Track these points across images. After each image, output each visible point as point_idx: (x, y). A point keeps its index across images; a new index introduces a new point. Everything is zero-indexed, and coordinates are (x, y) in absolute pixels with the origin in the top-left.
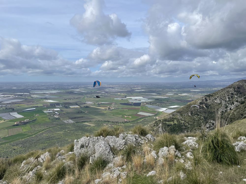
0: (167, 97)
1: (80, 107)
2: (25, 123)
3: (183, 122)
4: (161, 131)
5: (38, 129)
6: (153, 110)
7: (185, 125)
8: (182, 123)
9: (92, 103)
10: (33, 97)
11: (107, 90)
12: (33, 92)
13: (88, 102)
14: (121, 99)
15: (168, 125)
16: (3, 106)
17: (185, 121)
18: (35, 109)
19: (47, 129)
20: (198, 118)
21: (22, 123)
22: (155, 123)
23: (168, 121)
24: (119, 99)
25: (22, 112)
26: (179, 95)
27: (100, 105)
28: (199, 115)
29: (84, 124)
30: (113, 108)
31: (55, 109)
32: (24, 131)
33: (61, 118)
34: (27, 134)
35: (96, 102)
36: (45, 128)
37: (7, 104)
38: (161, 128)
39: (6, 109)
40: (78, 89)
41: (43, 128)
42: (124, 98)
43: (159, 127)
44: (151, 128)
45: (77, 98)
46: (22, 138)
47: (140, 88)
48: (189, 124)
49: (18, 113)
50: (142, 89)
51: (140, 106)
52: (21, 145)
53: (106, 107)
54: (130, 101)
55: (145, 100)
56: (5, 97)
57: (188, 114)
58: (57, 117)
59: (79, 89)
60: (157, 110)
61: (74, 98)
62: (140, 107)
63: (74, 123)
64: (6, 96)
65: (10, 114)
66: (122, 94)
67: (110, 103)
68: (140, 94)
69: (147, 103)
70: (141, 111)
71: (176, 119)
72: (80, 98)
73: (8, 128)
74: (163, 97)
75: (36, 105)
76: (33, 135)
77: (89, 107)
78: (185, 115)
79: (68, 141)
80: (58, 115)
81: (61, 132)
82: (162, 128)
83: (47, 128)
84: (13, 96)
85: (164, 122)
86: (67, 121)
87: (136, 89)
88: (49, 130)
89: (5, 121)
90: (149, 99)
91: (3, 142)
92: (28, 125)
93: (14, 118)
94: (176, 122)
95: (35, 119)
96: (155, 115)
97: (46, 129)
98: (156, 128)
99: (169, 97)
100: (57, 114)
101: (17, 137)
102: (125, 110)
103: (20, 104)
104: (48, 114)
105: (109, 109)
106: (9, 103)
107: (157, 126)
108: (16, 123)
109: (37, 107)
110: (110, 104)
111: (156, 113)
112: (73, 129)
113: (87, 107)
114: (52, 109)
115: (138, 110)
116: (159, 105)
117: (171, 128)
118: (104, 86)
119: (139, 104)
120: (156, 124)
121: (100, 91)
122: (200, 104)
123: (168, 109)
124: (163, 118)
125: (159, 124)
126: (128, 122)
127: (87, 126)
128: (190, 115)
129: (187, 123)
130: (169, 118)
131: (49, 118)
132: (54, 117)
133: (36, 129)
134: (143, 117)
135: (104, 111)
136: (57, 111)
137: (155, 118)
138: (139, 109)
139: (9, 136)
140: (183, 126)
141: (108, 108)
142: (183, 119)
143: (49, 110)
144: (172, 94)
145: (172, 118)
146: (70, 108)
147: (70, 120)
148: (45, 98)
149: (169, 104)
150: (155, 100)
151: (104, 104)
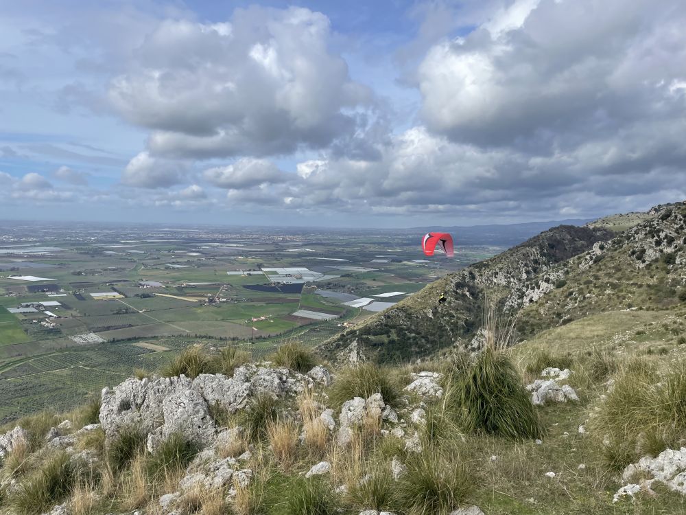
0: (372, 268)
1: (122, 296)
3: (413, 335)
4: (354, 362)
6: (334, 305)
7: (419, 342)
8: (409, 338)
9: (160, 285)
11: (205, 247)
13: (146, 283)
14: (246, 273)
15: (375, 345)
17: (419, 333)
19: (20, 361)
20: (452, 324)
22: (339, 340)
23: (375, 334)
24: (241, 273)
26: (404, 265)
27: (185, 291)
28: (454, 316)
29: (134, 347)
30: (223, 298)
31: (45, 303)
33: (62, 330)
35: (173, 283)
36: (13, 359)
38: (355, 352)
40: (118, 243)
41: (7, 361)
42: (254, 271)
43: (351, 350)
44: (328, 354)
45: (114, 270)
47: (301, 243)
48: (427, 341)
50: (306, 245)
51: (300, 292)
53: (203, 296)
54: (273, 279)
55: (313, 275)
57: (425, 314)
58: (51, 326)
59: (121, 243)
60: (346, 304)
61: (105, 270)
62: (298, 296)
63: (103, 343)
66: (250, 259)
67: (215, 286)
68: (299, 258)
69: (320, 285)
70: (302, 307)
71: (394, 327)
72: (124, 269)
74: (362, 270)
77: (149, 296)
78: (417, 317)
79: (87, 396)
80: (53, 321)
81: (65, 372)
82: (358, 353)
83: (19, 358)
85: (364, 336)
86: (84, 336)
87: (289, 247)
88: (24, 365)
90: (324, 273)
94: (395, 335)
96: (341, 317)
97: (15, 362)
98: (342, 354)
99: (379, 268)
100: (51, 316)
102: (259, 304)
104: (22, 317)
105: (211, 301)
107: (346, 347)
110: (215, 288)
111: (344, 312)
112: (102, 360)
113: (145, 296)
114: (34, 303)
115: (296, 304)
116: (353, 289)
117: (382, 352)
118: (196, 236)
119: (296, 288)
120: (341, 343)
121: (184, 250)
122: (457, 289)
123: (374, 301)
124: (361, 327)
125: (351, 341)
126: (264, 338)
127: (144, 350)
128: (430, 316)
129: (423, 337)
130: (377, 326)
131: (26, 331)
132: (41, 326)
134: (308, 322)
135: (195, 309)
136: (52, 308)
137: (339, 325)
138: (297, 301)
140: (414, 346)
141: (207, 300)
142: (413, 327)
143: (25, 304)
144: (386, 261)
145: (386, 326)
146: (92, 298)
147: (93, 335)
148: (13, 270)
149: (377, 287)
150: (342, 276)
151: (195, 287)
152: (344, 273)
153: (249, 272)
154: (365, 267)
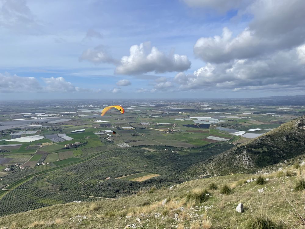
0: (243, 117)
1: (134, 128)
2: (75, 146)
3: (276, 149)
4: (245, 161)
5: (91, 153)
6: (226, 134)
7: (279, 153)
8: (274, 151)
9: (148, 124)
10: (80, 116)
11: (164, 108)
12: (80, 111)
13: (143, 123)
14: (183, 119)
15: (256, 153)
16: (50, 126)
17: (279, 148)
18: (84, 130)
19: (101, 153)
20: (297, 144)
21: (72, 146)
22: (236, 150)
23: (255, 148)
24: (181, 119)
25: (71, 133)
26: (261, 115)
27: (159, 127)
28: (298, 140)
29: (142, 149)
30: (174, 130)
31: (107, 131)
32: (76, 155)
33: (114, 142)
34: (80, 159)
35: (153, 123)
36: (98, 152)
37: (54, 124)
38: (246, 156)
39: (53, 130)
40: (130, 107)
41: (96, 153)
42: (186, 118)
43: (243, 155)
44: (232, 156)
45: (130, 118)
46: (75, 163)
47: (206, 106)
48: (284, 152)
49: (67, 135)
50: (209, 106)
51: (209, 128)
52: (75, 171)
53: (166, 129)
54: (196, 123)
55: (214, 120)
56: (50, 117)
57: (282, 139)
58: (110, 140)
59: (131, 107)
60: (233, 134)
61: (127, 118)
62: (208, 130)
63: (130, 147)
64: (51, 115)
65: (58, 135)
66: (184, 113)
67: (170, 125)
68: (206, 112)
69: (218, 125)
70: (211, 135)
71: (265, 145)
72: (133, 118)
73: (58, 151)
74: (238, 118)
75: (85, 126)
76: (86, 160)
77: (145, 129)
78: (277, 140)
79: (127, 168)
80: (111, 138)
81: (117, 158)
83: (100, 152)
84: (58, 115)
85: (250, 149)
86: (122, 144)
87: (201, 107)
88: (103, 155)
89: (54, 143)
90: (220, 120)
91: (55, 167)
92: (79, 148)
93: (63, 140)
94: (266, 149)
95: (86, 141)
96: (230, 140)
97: (99, 153)
98: (239, 156)
99: (247, 117)
100: (110, 136)
101: (70, 162)
102: (191, 133)
103: (67, 124)
104: (100, 136)
105: (170, 131)
106: (55, 124)
107: (240, 153)
108: (65, 146)
109: (86, 128)
110: (171, 125)
111: (232, 137)
112: (130, 154)
113: (143, 129)
114: (104, 131)
115: (207, 134)
116: (235, 127)
117: (260, 157)
118: (160, 104)
119: (207, 126)
120: (238, 151)
121: (156, 109)
122: (299, 126)
123: (247, 133)
124: (246, 144)
125: (243, 151)
126: (195, 148)
127: (146, 151)
128: (285, 140)
129: (281, 150)
130: (256, 144)
131: (102, 141)
132: (107, 140)
133: (89, 154)
134: (215, 142)
135: (163, 134)
136: (109, 133)
137: (230, 144)
138: (208, 132)
139: (59, 161)
140: (276, 155)
141: (168, 131)
142: (275, 145)
143: (100, 131)
144: (250, 113)
145: (261, 144)
146: (123, 129)
147: (125, 144)
148: (94, 118)
149: (247, 126)
150: (229, 121)
151: (162, 125)
152: (230, 119)
153: (184, 119)
154: (240, 116)
